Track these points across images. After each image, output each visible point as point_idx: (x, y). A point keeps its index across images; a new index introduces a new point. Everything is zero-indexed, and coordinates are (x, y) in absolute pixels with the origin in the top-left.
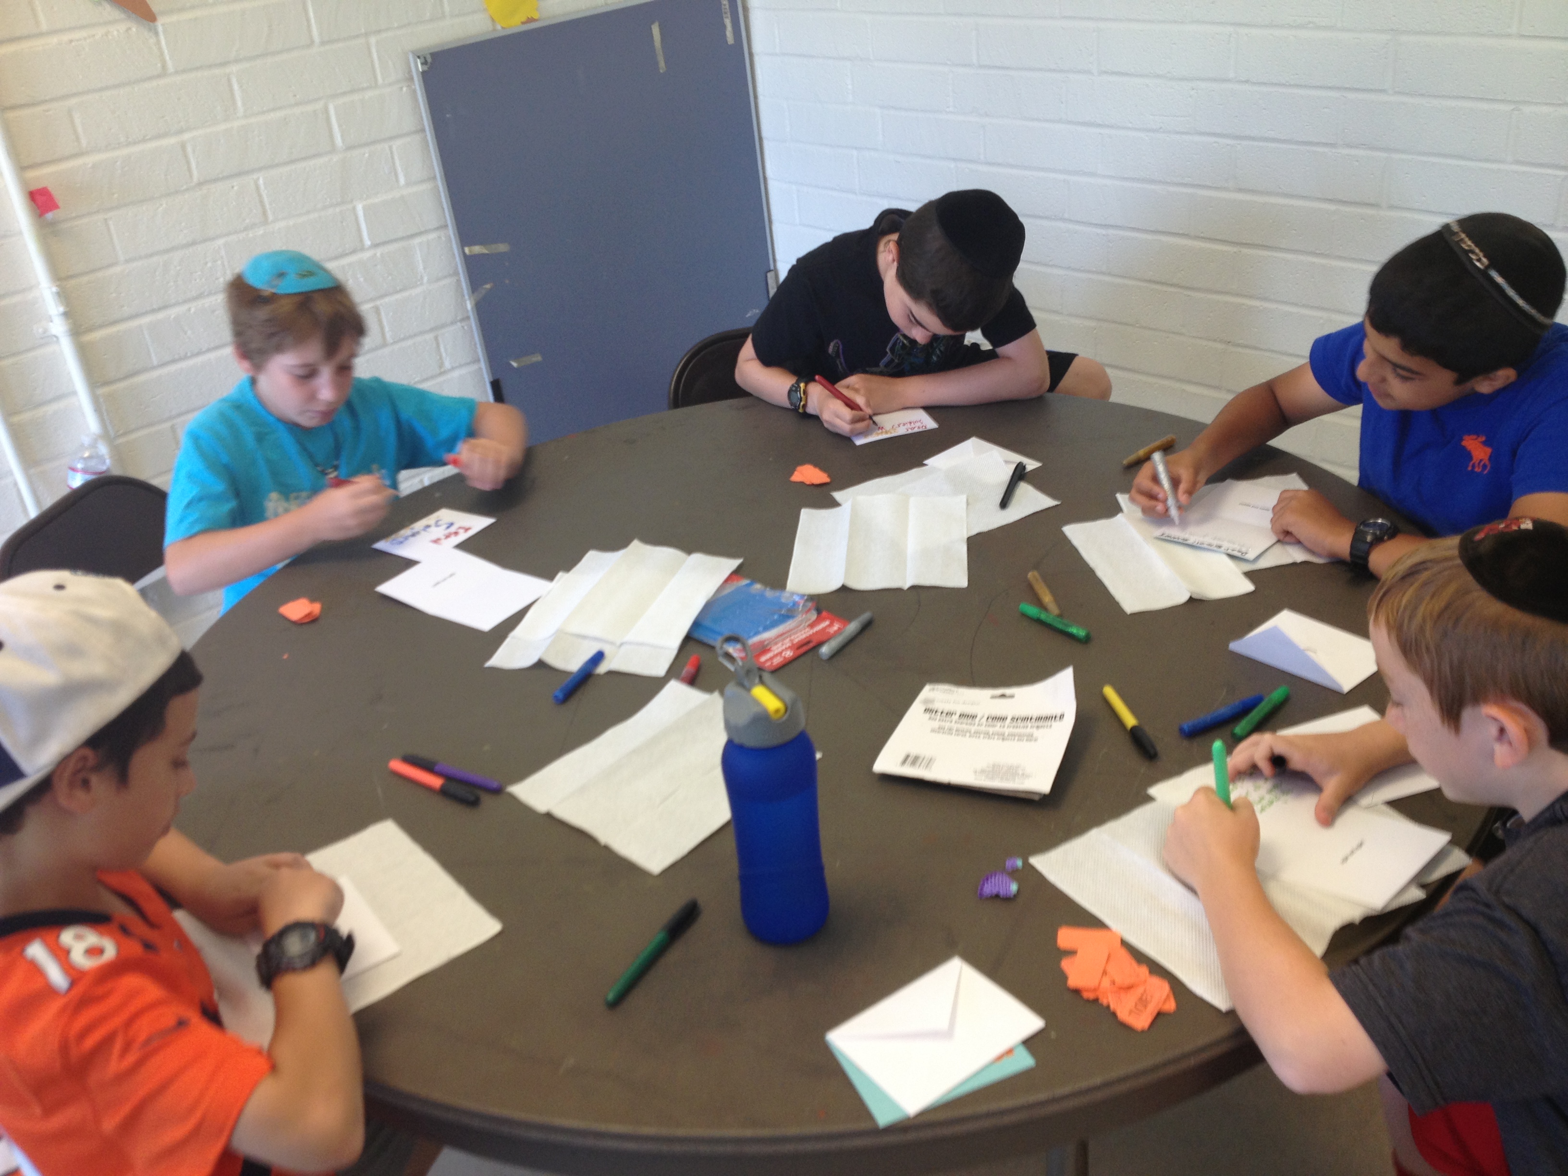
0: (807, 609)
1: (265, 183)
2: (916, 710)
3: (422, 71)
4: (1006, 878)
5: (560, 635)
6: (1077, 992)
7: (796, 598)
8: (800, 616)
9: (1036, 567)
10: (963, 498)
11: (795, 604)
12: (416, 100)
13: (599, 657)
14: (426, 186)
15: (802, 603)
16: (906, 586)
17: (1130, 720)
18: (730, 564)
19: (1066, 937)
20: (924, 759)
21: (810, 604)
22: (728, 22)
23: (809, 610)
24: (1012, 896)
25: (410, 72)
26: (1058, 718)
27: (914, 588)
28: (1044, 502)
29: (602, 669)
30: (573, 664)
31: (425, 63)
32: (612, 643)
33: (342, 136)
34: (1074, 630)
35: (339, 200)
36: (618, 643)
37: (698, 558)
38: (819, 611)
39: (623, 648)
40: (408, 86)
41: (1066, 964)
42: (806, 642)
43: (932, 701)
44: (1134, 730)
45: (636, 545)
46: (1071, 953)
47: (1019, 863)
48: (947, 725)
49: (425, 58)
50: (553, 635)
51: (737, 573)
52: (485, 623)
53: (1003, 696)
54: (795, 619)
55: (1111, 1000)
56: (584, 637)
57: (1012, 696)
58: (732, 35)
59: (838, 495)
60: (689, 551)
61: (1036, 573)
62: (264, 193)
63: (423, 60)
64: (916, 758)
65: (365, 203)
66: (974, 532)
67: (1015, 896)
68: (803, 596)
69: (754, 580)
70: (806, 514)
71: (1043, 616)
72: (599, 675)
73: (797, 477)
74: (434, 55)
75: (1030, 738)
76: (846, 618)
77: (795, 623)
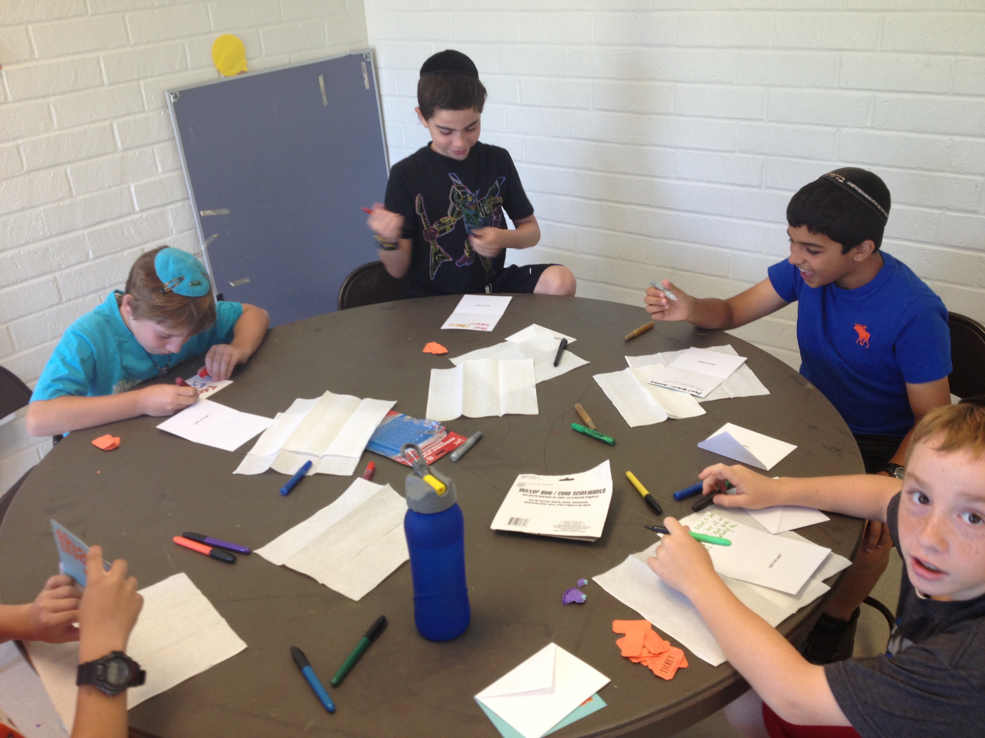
0: (441, 430)
1: (70, 172)
2: (514, 489)
3: (174, 102)
4: (578, 591)
5: (283, 452)
6: (627, 658)
7: (434, 424)
8: (436, 434)
9: (579, 401)
10: (531, 360)
11: (434, 427)
12: (169, 120)
13: (309, 465)
14: (176, 174)
15: (437, 426)
16: (501, 415)
17: (644, 492)
18: (390, 404)
19: (618, 626)
20: (522, 520)
21: (442, 427)
22: (366, 76)
23: (442, 431)
24: (583, 602)
25: (166, 102)
26: (602, 491)
27: (506, 415)
28: (580, 362)
29: (311, 472)
30: (292, 470)
31: (175, 97)
32: (317, 456)
33: (121, 142)
34: (606, 439)
35: (119, 182)
36: (321, 456)
37: (368, 401)
38: (448, 432)
39: (324, 459)
40: (165, 112)
41: (619, 642)
42: (441, 451)
43: (523, 484)
44: (647, 496)
45: (328, 393)
46: (622, 635)
47: (586, 582)
48: (535, 498)
49: (176, 94)
50: (278, 451)
51: (394, 410)
52: (231, 446)
53: (567, 479)
54: (434, 436)
55: (649, 663)
56: (298, 453)
57: (573, 479)
58: (368, 83)
59: (453, 360)
60: (362, 397)
61: (579, 405)
62: (70, 178)
63: (174, 95)
64: (517, 519)
65: (135, 184)
66: (540, 381)
67: (585, 601)
68: (437, 423)
69: (406, 414)
70: (435, 373)
71: (586, 431)
72: (309, 476)
73: (426, 350)
74: (181, 92)
75: (586, 504)
76: (466, 436)
77: (434, 439)
